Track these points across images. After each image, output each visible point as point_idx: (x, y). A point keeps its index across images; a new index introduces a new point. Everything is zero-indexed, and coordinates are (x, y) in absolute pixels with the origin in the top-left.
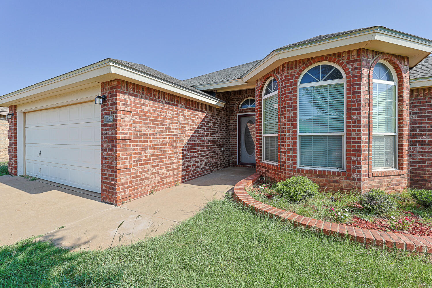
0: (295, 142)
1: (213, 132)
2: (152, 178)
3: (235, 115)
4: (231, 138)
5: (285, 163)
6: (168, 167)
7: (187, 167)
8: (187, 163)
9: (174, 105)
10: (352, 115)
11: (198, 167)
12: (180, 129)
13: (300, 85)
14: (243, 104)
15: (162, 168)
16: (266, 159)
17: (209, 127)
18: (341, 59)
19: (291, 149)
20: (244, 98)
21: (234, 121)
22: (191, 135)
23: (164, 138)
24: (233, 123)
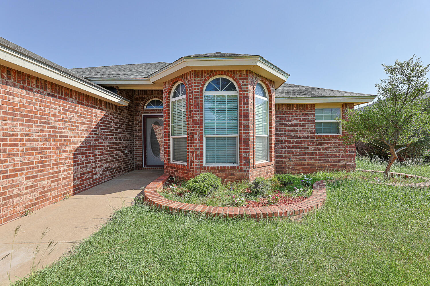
0: (202, 143)
1: (114, 133)
2: (26, 194)
3: (140, 116)
4: (135, 140)
5: (193, 162)
6: (53, 177)
7: (81, 174)
8: (81, 170)
9: (60, 98)
10: (243, 121)
11: (96, 174)
12: (70, 129)
13: (205, 93)
14: (149, 105)
15: (44, 179)
16: (175, 159)
17: (109, 127)
18: (235, 75)
19: (198, 149)
20: (150, 98)
21: (139, 122)
22: (87, 136)
23: (46, 140)
24: (138, 124)
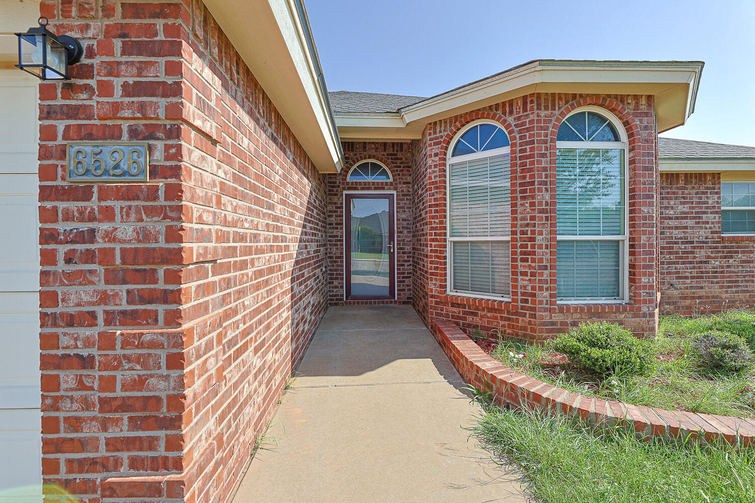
21: (336, 208)
24: (335, 212)
